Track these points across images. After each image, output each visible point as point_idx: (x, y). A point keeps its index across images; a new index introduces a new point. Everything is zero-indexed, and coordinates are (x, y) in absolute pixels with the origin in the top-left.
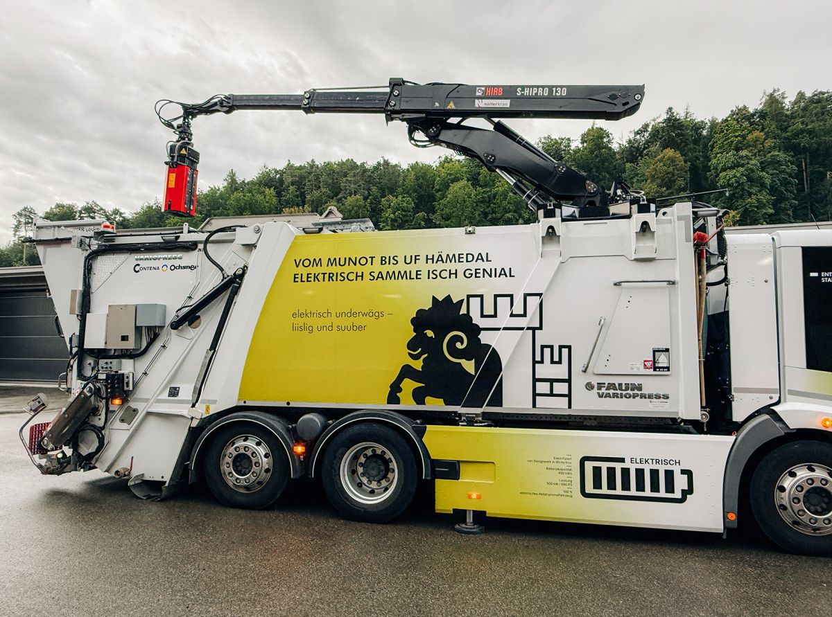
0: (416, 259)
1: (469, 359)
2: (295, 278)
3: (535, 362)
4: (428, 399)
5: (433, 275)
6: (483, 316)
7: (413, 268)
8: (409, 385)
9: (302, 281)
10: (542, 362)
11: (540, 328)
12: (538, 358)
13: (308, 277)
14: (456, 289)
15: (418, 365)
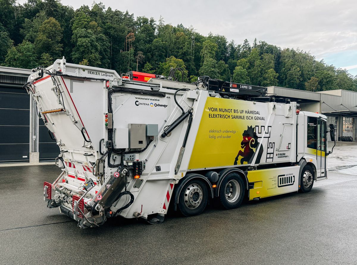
0: (243, 112)
1: (255, 148)
2: (209, 116)
3: (268, 148)
4: (244, 162)
5: (248, 118)
6: (259, 133)
7: (242, 115)
8: (240, 157)
9: (212, 117)
10: (269, 148)
11: (270, 137)
12: (268, 147)
13: (214, 116)
14: (253, 123)
15: (243, 150)
